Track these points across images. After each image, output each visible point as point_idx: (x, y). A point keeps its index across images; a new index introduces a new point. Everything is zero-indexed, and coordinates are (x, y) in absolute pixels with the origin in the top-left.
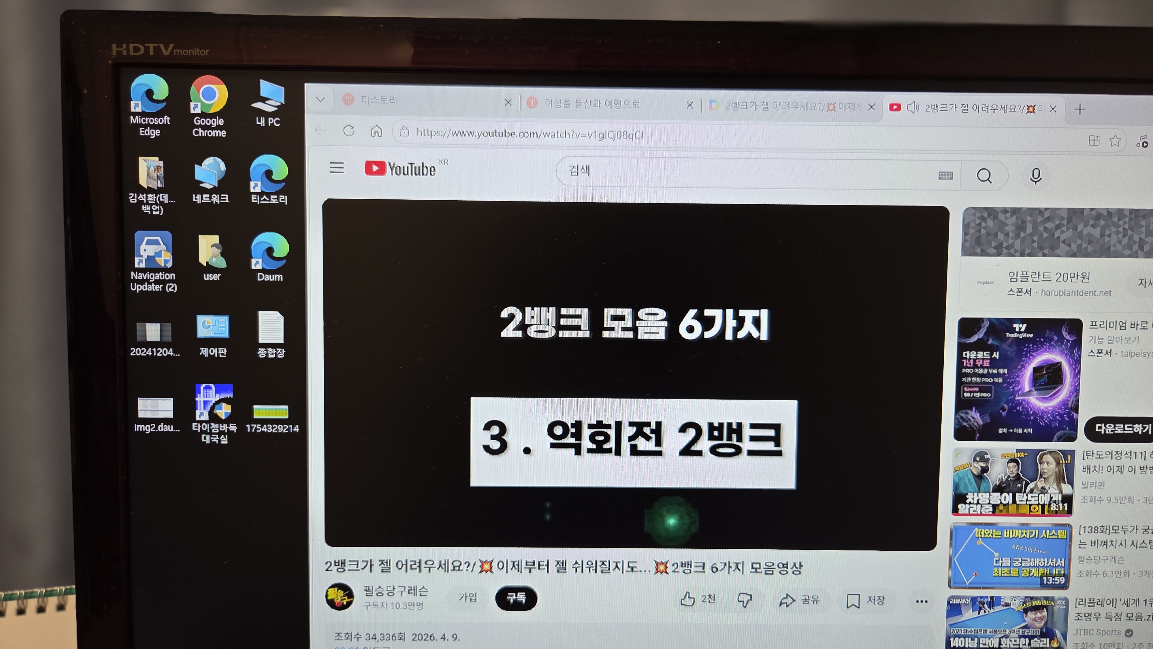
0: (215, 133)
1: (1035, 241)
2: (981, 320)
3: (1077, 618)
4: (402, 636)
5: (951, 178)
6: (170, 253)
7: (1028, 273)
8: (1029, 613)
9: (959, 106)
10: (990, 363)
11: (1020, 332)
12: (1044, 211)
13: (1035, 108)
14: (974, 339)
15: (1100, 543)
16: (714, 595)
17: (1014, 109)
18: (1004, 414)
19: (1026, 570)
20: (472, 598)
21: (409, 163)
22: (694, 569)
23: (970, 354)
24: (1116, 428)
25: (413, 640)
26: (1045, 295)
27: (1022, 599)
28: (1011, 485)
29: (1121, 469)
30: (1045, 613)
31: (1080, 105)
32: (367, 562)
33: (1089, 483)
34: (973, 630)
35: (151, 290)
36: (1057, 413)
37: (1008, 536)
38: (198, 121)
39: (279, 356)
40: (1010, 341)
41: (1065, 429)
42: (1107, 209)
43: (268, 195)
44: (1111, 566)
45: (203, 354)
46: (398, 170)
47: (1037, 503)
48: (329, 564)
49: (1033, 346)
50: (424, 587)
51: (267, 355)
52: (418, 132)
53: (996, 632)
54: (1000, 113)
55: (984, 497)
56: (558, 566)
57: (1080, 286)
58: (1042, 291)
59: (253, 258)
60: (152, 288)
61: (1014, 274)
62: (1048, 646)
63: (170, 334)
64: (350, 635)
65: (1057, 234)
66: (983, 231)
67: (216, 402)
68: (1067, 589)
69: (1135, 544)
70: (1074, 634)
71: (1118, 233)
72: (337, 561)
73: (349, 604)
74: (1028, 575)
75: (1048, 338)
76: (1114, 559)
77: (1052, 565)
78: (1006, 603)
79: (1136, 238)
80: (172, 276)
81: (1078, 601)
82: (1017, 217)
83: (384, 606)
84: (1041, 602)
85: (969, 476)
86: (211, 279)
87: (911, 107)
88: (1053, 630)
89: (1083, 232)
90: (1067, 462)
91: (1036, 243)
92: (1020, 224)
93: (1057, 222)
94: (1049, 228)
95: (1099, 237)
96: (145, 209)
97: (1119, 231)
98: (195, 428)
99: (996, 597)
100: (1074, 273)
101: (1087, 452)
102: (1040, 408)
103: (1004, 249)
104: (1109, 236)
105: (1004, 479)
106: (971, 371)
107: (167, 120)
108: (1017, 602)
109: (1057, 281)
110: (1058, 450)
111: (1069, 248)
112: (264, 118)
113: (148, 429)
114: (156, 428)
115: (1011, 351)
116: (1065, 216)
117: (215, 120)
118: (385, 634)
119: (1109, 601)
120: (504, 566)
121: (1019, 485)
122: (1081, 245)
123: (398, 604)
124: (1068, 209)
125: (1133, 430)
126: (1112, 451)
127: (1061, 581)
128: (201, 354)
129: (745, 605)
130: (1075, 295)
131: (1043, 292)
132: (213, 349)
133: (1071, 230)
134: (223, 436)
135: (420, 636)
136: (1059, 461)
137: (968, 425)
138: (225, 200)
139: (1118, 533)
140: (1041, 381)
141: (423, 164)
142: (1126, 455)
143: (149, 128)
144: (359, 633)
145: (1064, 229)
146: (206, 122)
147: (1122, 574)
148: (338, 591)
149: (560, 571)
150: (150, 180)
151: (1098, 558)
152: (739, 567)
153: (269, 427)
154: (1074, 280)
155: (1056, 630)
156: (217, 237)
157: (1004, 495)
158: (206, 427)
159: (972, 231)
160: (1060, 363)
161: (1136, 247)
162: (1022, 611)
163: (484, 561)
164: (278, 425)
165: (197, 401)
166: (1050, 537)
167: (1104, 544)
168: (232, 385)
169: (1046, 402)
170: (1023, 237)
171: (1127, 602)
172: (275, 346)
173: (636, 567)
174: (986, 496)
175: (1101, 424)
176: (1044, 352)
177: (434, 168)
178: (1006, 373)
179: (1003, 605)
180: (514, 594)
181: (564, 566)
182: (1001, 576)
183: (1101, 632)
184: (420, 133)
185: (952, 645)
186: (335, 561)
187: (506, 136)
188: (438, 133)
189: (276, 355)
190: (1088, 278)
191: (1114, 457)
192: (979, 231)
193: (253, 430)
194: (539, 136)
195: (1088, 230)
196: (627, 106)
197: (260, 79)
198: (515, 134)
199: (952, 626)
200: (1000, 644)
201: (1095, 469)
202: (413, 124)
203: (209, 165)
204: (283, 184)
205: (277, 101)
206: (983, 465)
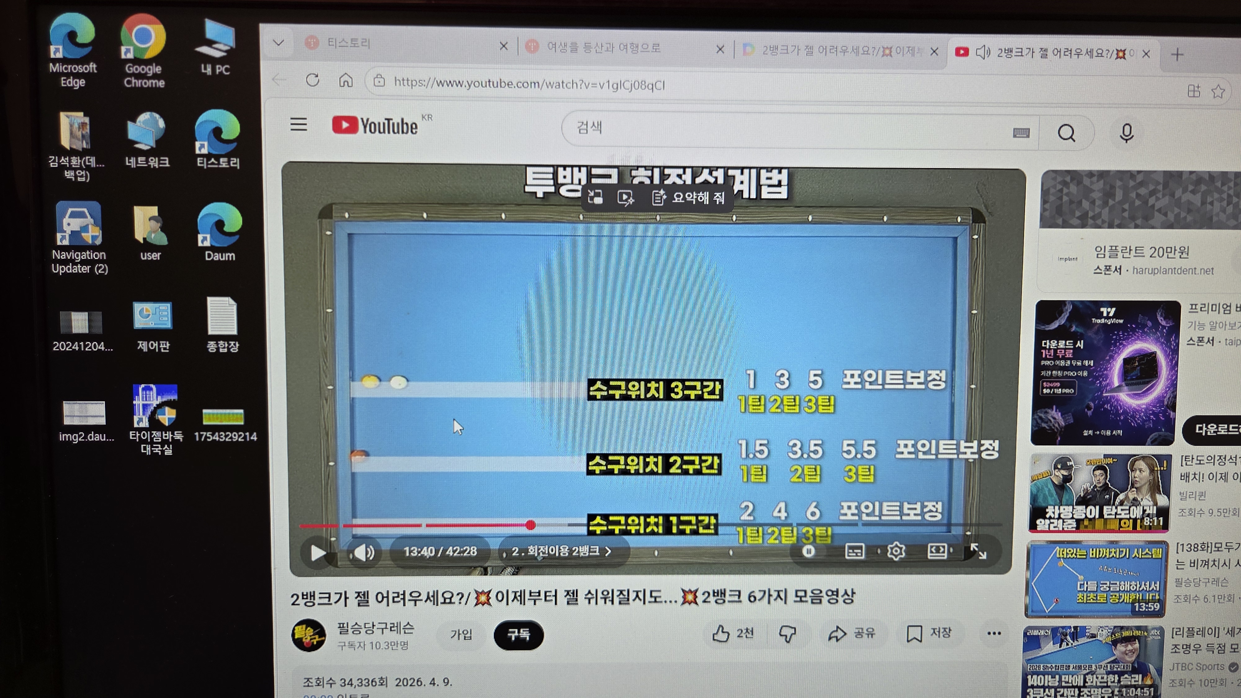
0: (152, 83)
1: (1126, 210)
2: (1062, 303)
3: (1174, 651)
4: (384, 682)
5: (1028, 136)
6: (98, 228)
7: (1117, 248)
8: (1119, 645)
9: (1037, 51)
10: (1073, 354)
11: (1108, 318)
12: (1136, 174)
13: (1126, 52)
14: (1054, 325)
15: (1200, 563)
16: (752, 629)
17: (1101, 54)
18: (1089, 413)
19: (1116, 596)
20: (466, 636)
21: (386, 119)
22: (727, 598)
23: (1050, 343)
24: (1220, 430)
25: (397, 685)
26: (1137, 273)
27: (1110, 629)
28: (1098, 496)
29: (1224, 477)
30: (1137, 645)
31: (1178, 49)
32: (341, 594)
33: (1189, 493)
34: (1054, 665)
35: (76, 272)
36: (1151, 412)
37: (1094, 556)
38: (131, 68)
39: (232, 350)
40: (1096, 327)
41: (1161, 431)
42: (1209, 172)
43: (217, 157)
44: (1212, 590)
45: (141, 348)
46: (372, 127)
47: (1128, 516)
48: (295, 597)
49: (1123, 334)
50: (408, 623)
51: (218, 349)
52: (396, 81)
53: (1080, 667)
54: (1084, 58)
55: (1066, 511)
56: (568, 597)
57: (1177, 262)
58: (1134, 268)
59: (199, 233)
60: (77, 269)
61: (1101, 249)
62: (1140, 683)
63: (100, 324)
64: (322, 680)
65: (1152, 201)
66: (1065, 198)
67: (157, 405)
68: (1162, 617)
70: (1170, 670)
71: (1221, 200)
72: (305, 594)
73: (320, 644)
74: (1117, 601)
75: (1140, 324)
76: (1216, 581)
77: (1145, 589)
78: (1092, 634)
80: (102, 255)
81: (1175, 630)
82: (1104, 181)
84: (1133, 632)
85: (1049, 486)
86: (149, 259)
87: (979, 52)
88: (1145, 665)
89: (1181, 199)
90: (1162, 468)
91: (1127, 212)
92: (1108, 189)
93: (1152, 187)
94: (1142, 194)
95: (1199, 205)
96: (67, 174)
97: (1223, 198)
98: (133, 436)
99: (1080, 627)
100: (1171, 248)
101: (1186, 456)
102: (1131, 406)
103: (1089, 219)
104: (1212, 203)
105: (1090, 489)
106: (1051, 363)
107: (93, 68)
108: (1105, 632)
109: (1151, 257)
110: (1152, 455)
111: (1164, 218)
112: (210, 65)
113: (76, 439)
114: (85, 437)
115: (1097, 339)
116: (1161, 180)
117: (151, 67)
118: (363, 679)
119: (1210, 631)
120: (503, 597)
121: (1108, 496)
122: (1179, 214)
123: (378, 644)
124: (1165, 172)
125: (1238, 431)
126: (1214, 456)
127: (1155, 607)
128: (139, 348)
129: (788, 640)
130: (1172, 273)
131: (1135, 270)
132: (153, 342)
133: (1167, 198)
134: (166, 446)
135: (405, 681)
136: (1154, 467)
137: (1048, 426)
138: (165, 164)
139: (1222, 551)
140: (1133, 374)
141: (402, 120)
142: (1231, 460)
143: (72, 77)
144: (333, 678)
145: (1160, 195)
146: (140, 69)
147: (1226, 599)
148: (306, 629)
149: (570, 602)
150: (73, 140)
151: (1198, 580)
152: (781, 596)
153: (222, 435)
154: (1171, 255)
155: (1150, 665)
156: (156, 208)
157: (1089, 508)
158: (146, 436)
159: (1052, 198)
160: (1154, 353)
162: (1111, 643)
163: (480, 591)
164: (232, 433)
165: (135, 405)
166: (1145, 556)
167: (1205, 564)
168: (176, 386)
169: (1138, 400)
170: (1112, 206)
171: (1232, 631)
172: (227, 338)
173: (660, 597)
174: (1068, 509)
175: (1202, 424)
176: (1136, 340)
177: (416, 125)
178: (1092, 365)
179: (1088, 637)
180: (516, 630)
181: (575, 597)
182: (1087, 603)
183: (1201, 666)
184: (398, 82)
185: (1029, 684)
186: (303, 593)
187: (501, 87)
188: (420, 83)
189: (229, 349)
190: (1188, 254)
191: (1217, 463)
192: (1061, 198)
193: (203, 440)
194: (540, 87)
195: (1187, 197)
196: (645, 50)
197: (205, 18)
198: (512, 84)
199: (1028, 661)
200: (1085, 682)
201: (1195, 477)
202: (390, 72)
203: (145, 122)
204: (235, 144)
205: (226, 45)
206: (1065, 473)
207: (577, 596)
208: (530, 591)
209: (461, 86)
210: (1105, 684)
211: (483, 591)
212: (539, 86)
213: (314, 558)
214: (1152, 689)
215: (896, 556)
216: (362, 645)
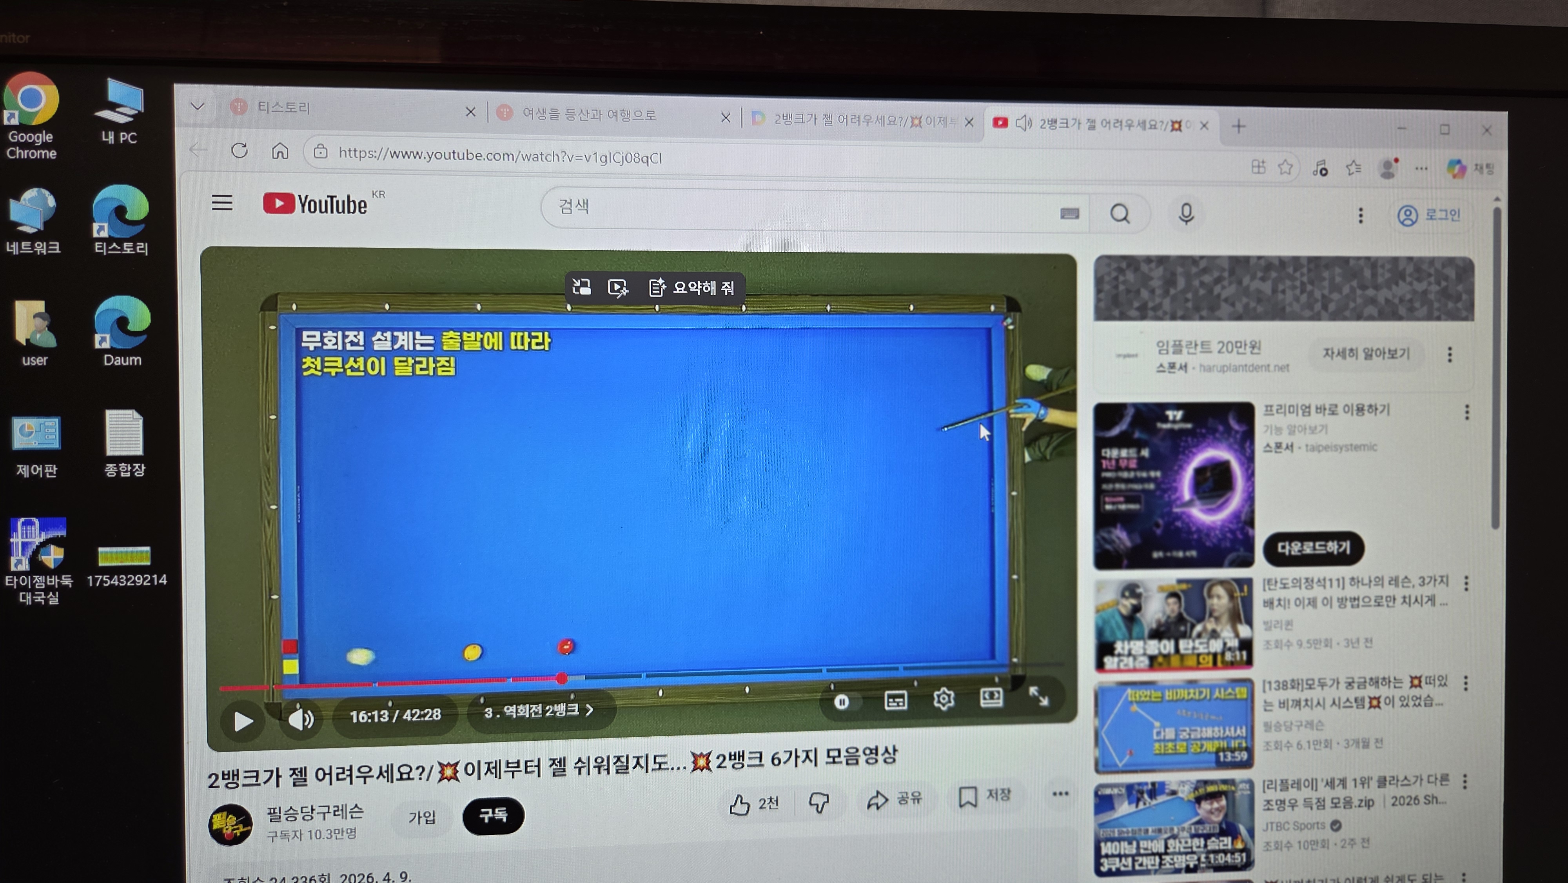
0: (41, 154)
1: (1189, 300)
2: (1123, 406)
3: (1266, 807)
4: (325, 879)
5: (1077, 217)
7: (1182, 343)
8: (1203, 802)
9: (1084, 121)
10: (1138, 464)
11: (1174, 422)
12: (1198, 259)
13: (1182, 123)
14: (1115, 431)
15: (1290, 703)
16: (777, 798)
17: (1155, 125)
18: (1159, 531)
20: (428, 819)
21: (328, 196)
22: (747, 762)
23: (1111, 452)
24: (1305, 547)
26: (1204, 371)
28: (1173, 628)
29: (1313, 602)
30: (1224, 802)
31: (1239, 120)
32: (272, 772)
33: (1273, 623)
34: (1130, 829)
36: (1227, 529)
37: (1171, 698)
38: (16, 136)
39: (136, 474)
40: (1161, 434)
41: (1238, 550)
42: (1279, 257)
43: (120, 242)
44: (1306, 735)
45: (20, 473)
46: (311, 206)
47: (1206, 651)
48: (214, 777)
49: (1192, 440)
50: (356, 806)
51: (118, 473)
52: (340, 152)
53: (1160, 831)
54: (1137, 130)
55: (1137, 646)
56: (554, 767)
57: (1248, 359)
59: (97, 333)
61: (1164, 344)
62: (1230, 847)
64: (246, 881)
65: (1217, 289)
66: (1122, 287)
67: (41, 543)
68: (1251, 768)
69: (1337, 702)
70: (1264, 831)
71: (1294, 288)
72: (226, 773)
73: (245, 835)
74: (1199, 750)
75: (1211, 428)
76: (1310, 724)
77: (1230, 735)
78: (1172, 791)
79: (1318, 294)
81: (1266, 783)
82: (1164, 267)
83: (297, 834)
84: (1218, 787)
85: (1117, 618)
86: (33, 365)
87: (1021, 123)
88: (1235, 826)
89: (1249, 288)
90: (1242, 594)
91: (1191, 302)
92: (1169, 277)
93: (1216, 274)
94: (1206, 282)
95: (1270, 293)
97: (1295, 286)
99: (1158, 782)
100: (1241, 342)
101: (1268, 580)
102: (1203, 524)
103: (1149, 311)
104: (1283, 292)
105: (1163, 620)
106: (1113, 475)
108: (1187, 788)
109: (1219, 352)
110: (1231, 579)
111: (1233, 309)
112: (113, 133)
115: (1164, 447)
116: (1226, 266)
117: (40, 135)
118: (299, 878)
119: (1307, 784)
120: (473, 769)
121: (1182, 628)
122: (1248, 304)
123: (318, 832)
124: (1230, 257)
125: (1326, 550)
126: (1301, 579)
127: (1243, 757)
128: (18, 473)
129: (820, 809)
130: (1243, 371)
131: (1202, 367)
132: (36, 466)
133: (1234, 286)
134: (51, 594)
135: (352, 877)
136: (1233, 593)
137: (1113, 548)
138: (55, 250)
139: (1314, 688)
140: (1205, 486)
141: (349, 197)
142: (1319, 583)
144: (260, 878)
145: (1226, 283)
146: (26, 137)
147: (1323, 745)
148: (227, 817)
149: (556, 774)
151: (1290, 723)
152: (811, 756)
153: (122, 578)
154: (1241, 350)
155: (1240, 825)
156: (43, 302)
157: (1165, 642)
158: (25, 581)
159: (1107, 287)
160: (1228, 462)
161: (1318, 307)
162: (1193, 800)
163: (445, 763)
164: (135, 576)
165: (12, 543)
166: (1227, 697)
167: (1297, 705)
168: (64, 520)
169: (1213, 515)
170: (1173, 295)
171: (1331, 782)
172: (130, 460)
173: (666, 763)
174: (1139, 644)
175: (1284, 541)
176: (1206, 447)
177: (365, 203)
178: (1159, 476)
179: (1169, 794)
180: (490, 810)
181: (562, 767)
182: (1165, 754)
183: (1300, 825)
184: (343, 153)
185: (1103, 852)
186: (223, 772)
187: (468, 159)
188: (371, 154)
189: (132, 473)
190: (1259, 349)
191: (1303, 586)
192: (1116, 287)
193: (98, 584)
194: (515, 159)
195: (1256, 285)
196: (638, 118)
197: (107, 78)
198: (481, 156)
199: (1101, 825)
200: (1166, 847)
201: (1280, 604)
202: (334, 141)
203: (31, 200)
204: (142, 226)
205: (133, 109)
206: (1134, 601)
207: (564, 766)
208: (507, 761)
209: (420, 158)
210: (1189, 850)
211: (449, 763)
212: (513, 160)
213: (237, 729)
214: (1244, 855)
215: (944, 705)
216: (298, 834)
